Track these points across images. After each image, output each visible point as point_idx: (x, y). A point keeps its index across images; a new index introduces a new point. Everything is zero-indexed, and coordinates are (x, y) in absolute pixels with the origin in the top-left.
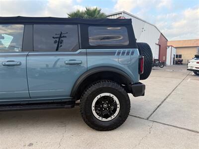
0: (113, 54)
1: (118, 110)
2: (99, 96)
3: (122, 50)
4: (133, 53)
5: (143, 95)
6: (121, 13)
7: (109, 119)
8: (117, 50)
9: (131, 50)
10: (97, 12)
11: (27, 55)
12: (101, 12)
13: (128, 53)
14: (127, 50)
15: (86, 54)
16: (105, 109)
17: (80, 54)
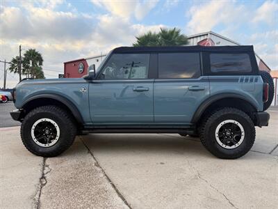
0: (236, 80)
1: (243, 138)
2: (223, 123)
3: (245, 77)
4: (256, 80)
5: (267, 125)
6: (207, 35)
7: (233, 147)
8: (240, 77)
9: (255, 77)
10: (175, 34)
11: (154, 82)
12: (181, 34)
13: (251, 80)
14: (250, 77)
15: (209, 80)
16: (228, 137)
17: (202, 80)
